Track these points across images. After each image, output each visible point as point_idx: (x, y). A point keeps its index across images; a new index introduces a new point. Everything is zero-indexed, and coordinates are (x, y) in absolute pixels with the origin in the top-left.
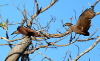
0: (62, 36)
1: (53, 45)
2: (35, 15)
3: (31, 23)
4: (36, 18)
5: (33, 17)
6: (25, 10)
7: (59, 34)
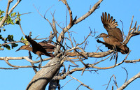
0: (105, 56)
1: (93, 67)
2: (68, 27)
3: (63, 38)
4: (69, 31)
5: (65, 29)
6: (54, 21)
7: (100, 52)
